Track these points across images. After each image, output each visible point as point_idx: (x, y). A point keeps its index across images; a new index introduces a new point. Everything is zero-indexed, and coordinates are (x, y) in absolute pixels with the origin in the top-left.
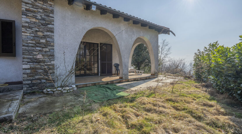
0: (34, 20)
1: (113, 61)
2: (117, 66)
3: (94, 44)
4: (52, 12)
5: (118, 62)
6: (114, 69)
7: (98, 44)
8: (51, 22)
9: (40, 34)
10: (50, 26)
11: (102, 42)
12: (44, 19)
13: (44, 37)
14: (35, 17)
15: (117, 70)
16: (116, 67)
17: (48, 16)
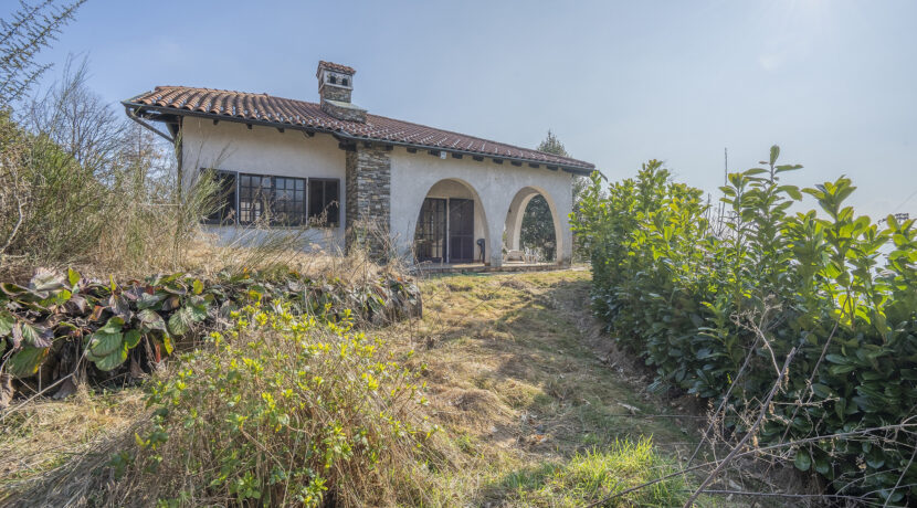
0: (370, 181)
1: (475, 233)
2: (482, 243)
3: (438, 199)
4: (389, 167)
5: (483, 236)
6: (477, 250)
7: (445, 200)
8: (387, 181)
9: (375, 197)
10: (385, 186)
11: (452, 196)
12: (379, 178)
13: (380, 201)
14: (370, 177)
15: (483, 252)
16: (480, 245)
17: (384, 173)
